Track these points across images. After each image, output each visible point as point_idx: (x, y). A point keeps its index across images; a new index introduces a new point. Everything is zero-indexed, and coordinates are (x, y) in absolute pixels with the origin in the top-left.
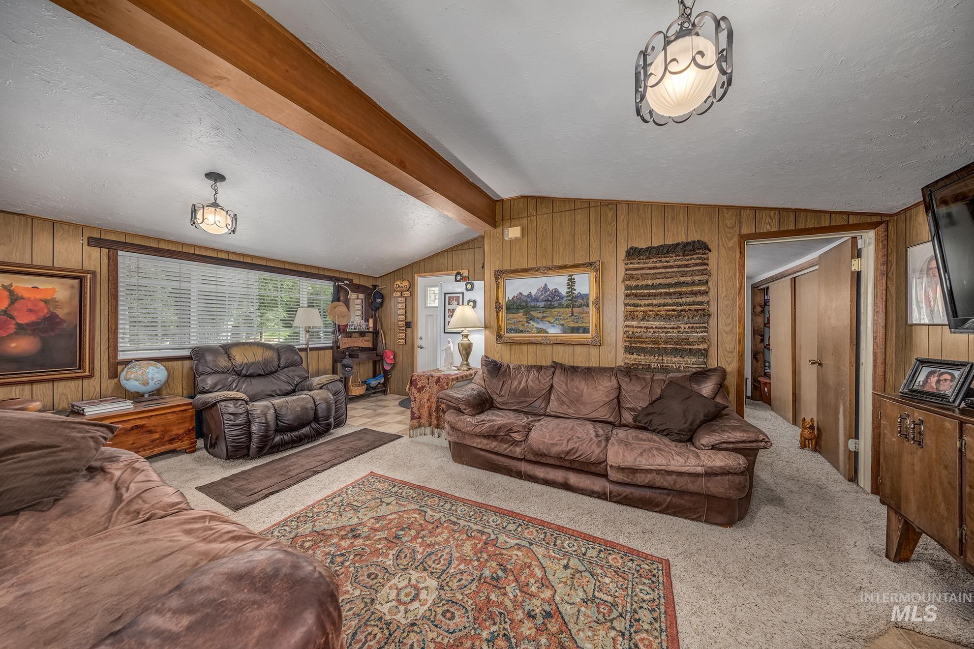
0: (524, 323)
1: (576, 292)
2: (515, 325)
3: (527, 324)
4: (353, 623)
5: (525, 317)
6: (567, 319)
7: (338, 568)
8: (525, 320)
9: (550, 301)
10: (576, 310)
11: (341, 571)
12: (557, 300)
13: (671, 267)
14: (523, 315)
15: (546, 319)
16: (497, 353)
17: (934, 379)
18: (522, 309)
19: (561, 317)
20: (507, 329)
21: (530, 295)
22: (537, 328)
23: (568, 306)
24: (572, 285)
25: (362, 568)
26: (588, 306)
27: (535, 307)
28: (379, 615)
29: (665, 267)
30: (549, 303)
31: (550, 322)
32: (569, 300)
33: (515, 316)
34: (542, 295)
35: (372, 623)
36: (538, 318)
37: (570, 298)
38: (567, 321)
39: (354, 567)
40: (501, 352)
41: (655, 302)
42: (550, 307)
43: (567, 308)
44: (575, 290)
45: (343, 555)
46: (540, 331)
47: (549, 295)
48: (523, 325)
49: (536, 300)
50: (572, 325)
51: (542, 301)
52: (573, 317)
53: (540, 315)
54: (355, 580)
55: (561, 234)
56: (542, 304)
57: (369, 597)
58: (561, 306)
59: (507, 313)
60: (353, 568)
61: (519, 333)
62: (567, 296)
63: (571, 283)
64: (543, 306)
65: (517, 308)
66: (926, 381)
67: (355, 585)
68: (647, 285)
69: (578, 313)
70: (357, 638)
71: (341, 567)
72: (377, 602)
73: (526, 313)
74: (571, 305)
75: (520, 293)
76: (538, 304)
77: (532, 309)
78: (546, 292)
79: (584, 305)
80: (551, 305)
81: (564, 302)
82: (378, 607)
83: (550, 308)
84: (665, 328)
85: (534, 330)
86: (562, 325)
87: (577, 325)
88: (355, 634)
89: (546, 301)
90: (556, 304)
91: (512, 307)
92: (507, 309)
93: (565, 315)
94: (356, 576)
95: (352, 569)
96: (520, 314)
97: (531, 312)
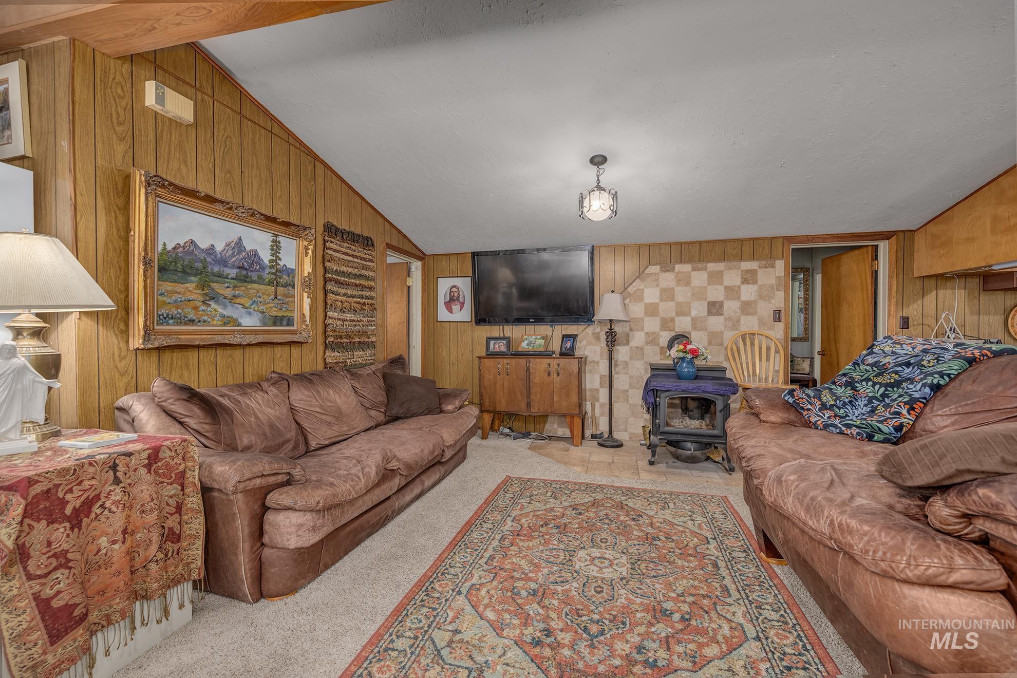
0: (199, 304)
1: (282, 263)
2: (177, 308)
3: (203, 308)
4: (648, 581)
5: (200, 291)
6: (269, 303)
7: (607, 622)
8: (201, 298)
9: (246, 269)
10: (280, 290)
11: (608, 616)
12: (256, 270)
13: (356, 257)
14: (197, 288)
15: (238, 300)
16: (122, 375)
17: (497, 346)
18: (195, 275)
19: (261, 300)
20: (159, 316)
21: (211, 250)
22: (223, 316)
23: (270, 283)
24: (277, 252)
25: (594, 602)
26: (293, 287)
27: (220, 275)
28: (630, 571)
29: (353, 256)
30: (244, 272)
31: (244, 306)
32: (272, 273)
33: (180, 288)
34: (233, 255)
35: (639, 571)
36: (225, 298)
37: (274, 271)
38: (268, 306)
39: (597, 608)
40: (132, 370)
41: (349, 292)
42: (244, 279)
43: (269, 285)
44: (280, 259)
45: (585, 629)
46: (227, 321)
47: (244, 258)
48: (196, 308)
49: (223, 262)
50: (274, 314)
51: (233, 267)
52: (276, 301)
53: (229, 292)
54: (610, 600)
55: (254, 158)
56: (233, 272)
57: (621, 583)
58: (261, 280)
59: (159, 279)
60: (599, 609)
61: (186, 324)
62: (271, 267)
63: (276, 248)
64: (234, 275)
65: (184, 272)
66: (494, 348)
67: (616, 597)
68: (343, 272)
69: (283, 296)
70: (655, 574)
71: (604, 620)
72: (621, 576)
73: (203, 285)
74: (275, 282)
75: (192, 242)
76: (227, 271)
77: (216, 279)
78: (240, 252)
79: (290, 285)
80: (247, 276)
81: (267, 277)
82: (625, 574)
83: (245, 281)
84: (354, 321)
85: (217, 321)
86: (262, 312)
87: (280, 314)
88: (654, 577)
89: (239, 268)
90: (254, 276)
91: (172, 267)
92: (160, 270)
93: (266, 297)
94: (606, 602)
95: (601, 609)
96: (191, 286)
97: (213, 285)
